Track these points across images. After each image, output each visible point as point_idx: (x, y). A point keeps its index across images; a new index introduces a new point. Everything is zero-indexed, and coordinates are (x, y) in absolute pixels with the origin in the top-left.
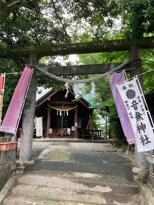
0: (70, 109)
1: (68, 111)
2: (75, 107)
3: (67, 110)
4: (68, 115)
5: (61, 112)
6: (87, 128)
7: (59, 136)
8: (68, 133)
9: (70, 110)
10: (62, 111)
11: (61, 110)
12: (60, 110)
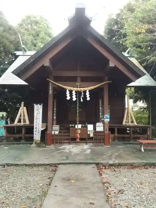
0: (92, 88)
1: (89, 91)
2: (103, 83)
3: (87, 89)
4: (88, 99)
5: (74, 93)
6: (124, 123)
7: (73, 140)
8: (89, 133)
9: (92, 90)
10: (76, 92)
11: (74, 90)
12: (72, 88)
